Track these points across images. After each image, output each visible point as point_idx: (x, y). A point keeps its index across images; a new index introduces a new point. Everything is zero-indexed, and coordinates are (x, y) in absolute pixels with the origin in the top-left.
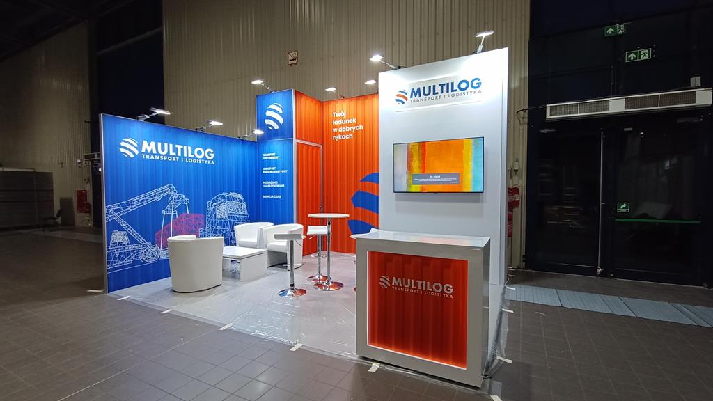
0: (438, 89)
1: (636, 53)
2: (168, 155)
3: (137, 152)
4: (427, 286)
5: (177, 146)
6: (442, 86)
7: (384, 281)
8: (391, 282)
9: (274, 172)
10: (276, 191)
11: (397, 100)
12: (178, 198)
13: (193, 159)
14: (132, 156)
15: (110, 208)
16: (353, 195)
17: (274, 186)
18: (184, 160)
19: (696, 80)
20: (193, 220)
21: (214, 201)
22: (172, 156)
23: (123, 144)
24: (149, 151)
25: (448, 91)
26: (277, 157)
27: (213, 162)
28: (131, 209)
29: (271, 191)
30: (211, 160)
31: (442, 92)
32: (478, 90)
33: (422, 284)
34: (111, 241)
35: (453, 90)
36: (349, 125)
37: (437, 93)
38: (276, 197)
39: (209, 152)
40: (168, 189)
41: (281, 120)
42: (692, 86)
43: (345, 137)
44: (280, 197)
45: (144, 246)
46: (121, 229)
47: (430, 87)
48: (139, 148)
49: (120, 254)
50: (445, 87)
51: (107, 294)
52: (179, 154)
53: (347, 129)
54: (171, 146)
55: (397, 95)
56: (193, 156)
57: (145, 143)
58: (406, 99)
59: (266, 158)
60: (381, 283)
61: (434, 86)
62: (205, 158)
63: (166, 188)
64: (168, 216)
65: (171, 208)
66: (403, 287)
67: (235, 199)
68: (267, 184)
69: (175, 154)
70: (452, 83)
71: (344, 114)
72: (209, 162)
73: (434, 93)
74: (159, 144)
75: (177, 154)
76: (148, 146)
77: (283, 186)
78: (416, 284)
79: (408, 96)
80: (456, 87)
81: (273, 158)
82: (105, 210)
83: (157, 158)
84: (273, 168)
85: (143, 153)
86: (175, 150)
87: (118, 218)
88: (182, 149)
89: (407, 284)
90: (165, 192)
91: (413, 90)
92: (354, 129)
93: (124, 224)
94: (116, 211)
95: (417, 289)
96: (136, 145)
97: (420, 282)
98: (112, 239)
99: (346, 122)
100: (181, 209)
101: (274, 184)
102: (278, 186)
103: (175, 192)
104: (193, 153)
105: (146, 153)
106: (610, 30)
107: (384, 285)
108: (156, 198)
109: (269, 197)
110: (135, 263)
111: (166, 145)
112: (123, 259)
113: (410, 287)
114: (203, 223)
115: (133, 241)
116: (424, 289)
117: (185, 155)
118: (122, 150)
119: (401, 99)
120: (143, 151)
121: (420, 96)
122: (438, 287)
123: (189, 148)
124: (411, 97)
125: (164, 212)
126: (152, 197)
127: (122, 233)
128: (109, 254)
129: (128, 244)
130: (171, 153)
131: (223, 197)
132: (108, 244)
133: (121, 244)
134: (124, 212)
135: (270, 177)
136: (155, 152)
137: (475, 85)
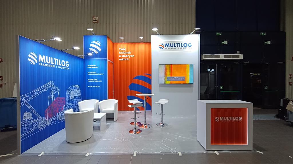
0: (176, 45)
1: (224, 42)
2: (50, 64)
3: (36, 61)
4: (233, 119)
5: (55, 59)
6: (178, 44)
7: (216, 119)
8: (219, 119)
9: (95, 74)
10: (97, 84)
11: (160, 47)
12: (55, 89)
13: (61, 66)
14: (34, 64)
15: (23, 97)
16: (129, 85)
17: (95, 81)
18: (57, 67)
19: (238, 52)
20: (61, 101)
21: (69, 90)
22: (53, 65)
23: (30, 56)
24: (42, 62)
25: (180, 46)
26: (97, 67)
27: (68, 69)
28: (33, 97)
29: (92, 84)
30: (68, 67)
31: (178, 46)
32: (190, 47)
33: (231, 118)
34: (23, 119)
35: (181, 46)
36: (127, 54)
37: (176, 47)
38: (97, 86)
39: (67, 63)
40: (50, 84)
41: (100, 49)
42: (238, 53)
43: (125, 59)
44: (99, 86)
45: (40, 119)
46: (28, 110)
47: (173, 44)
48: (38, 59)
49: (28, 126)
50: (179, 45)
51: (21, 155)
52: (55, 64)
53: (126, 56)
54: (52, 58)
55: (160, 45)
56: (61, 65)
57: (40, 56)
58: (164, 47)
59: (90, 67)
60: (215, 120)
61: (175, 44)
62: (65, 66)
63: (49, 83)
64: (51, 99)
65: (52, 95)
66: (224, 120)
67: (76, 88)
68: (90, 80)
69: (53, 63)
70: (181, 44)
71: (125, 49)
72: (67, 68)
73: (175, 46)
74: (47, 57)
75: (54, 63)
76: (42, 58)
77: (101, 81)
78: (229, 118)
79: (164, 46)
80: (183, 45)
81: (95, 67)
82: (20, 98)
83: (46, 65)
84: (95, 73)
85: (39, 62)
86: (54, 61)
87: (27, 104)
88: (57, 61)
89: (225, 119)
90: (49, 85)
91: (166, 44)
92: (130, 57)
93: (30, 107)
94: (26, 99)
95: (229, 120)
96: (36, 57)
97: (230, 117)
98: (24, 117)
99: (125, 53)
100: (56, 95)
101: (95, 80)
102: (98, 81)
103: (54, 85)
104: (61, 64)
105: (41, 62)
106: (218, 34)
107: (216, 120)
108: (45, 90)
109: (92, 86)
110: (35, 130)
111: (50, 58)
112: (29, 129)
113: (227, 120)
114: (65, 102)
115: (34, 117)
116: (232, 120)
117: (58, 64)
118: (29, 60)
119: (161, 46)
120: (40, 61)
121: (169, 47)
122: (237, 118)
123: (59, 60)
124: (166, 47)
125: (49, 98)
126: (43, 89)
127: (29, 113)
128: (22, 128)
129: (32, 120)
130: (52, 63)
131: (72, 88)
132: (21, 121)
133: (28, 120)
134: (30, 99)
135: (92, 77)
136: (45, 62)
137: (190, 46)
